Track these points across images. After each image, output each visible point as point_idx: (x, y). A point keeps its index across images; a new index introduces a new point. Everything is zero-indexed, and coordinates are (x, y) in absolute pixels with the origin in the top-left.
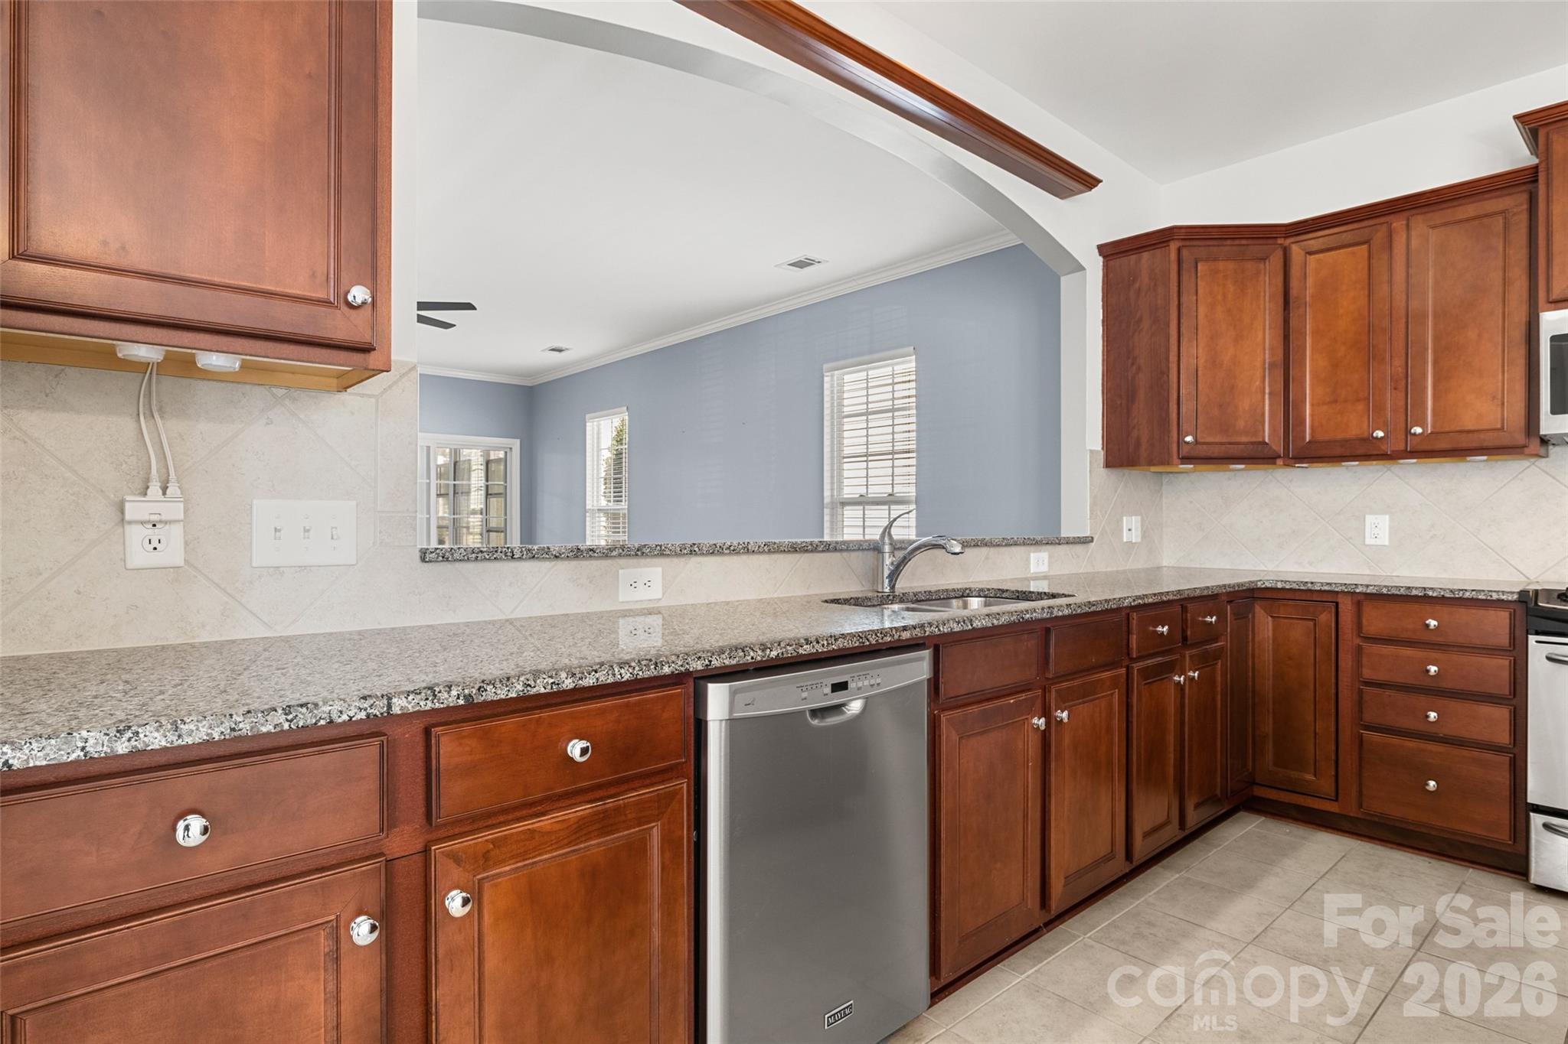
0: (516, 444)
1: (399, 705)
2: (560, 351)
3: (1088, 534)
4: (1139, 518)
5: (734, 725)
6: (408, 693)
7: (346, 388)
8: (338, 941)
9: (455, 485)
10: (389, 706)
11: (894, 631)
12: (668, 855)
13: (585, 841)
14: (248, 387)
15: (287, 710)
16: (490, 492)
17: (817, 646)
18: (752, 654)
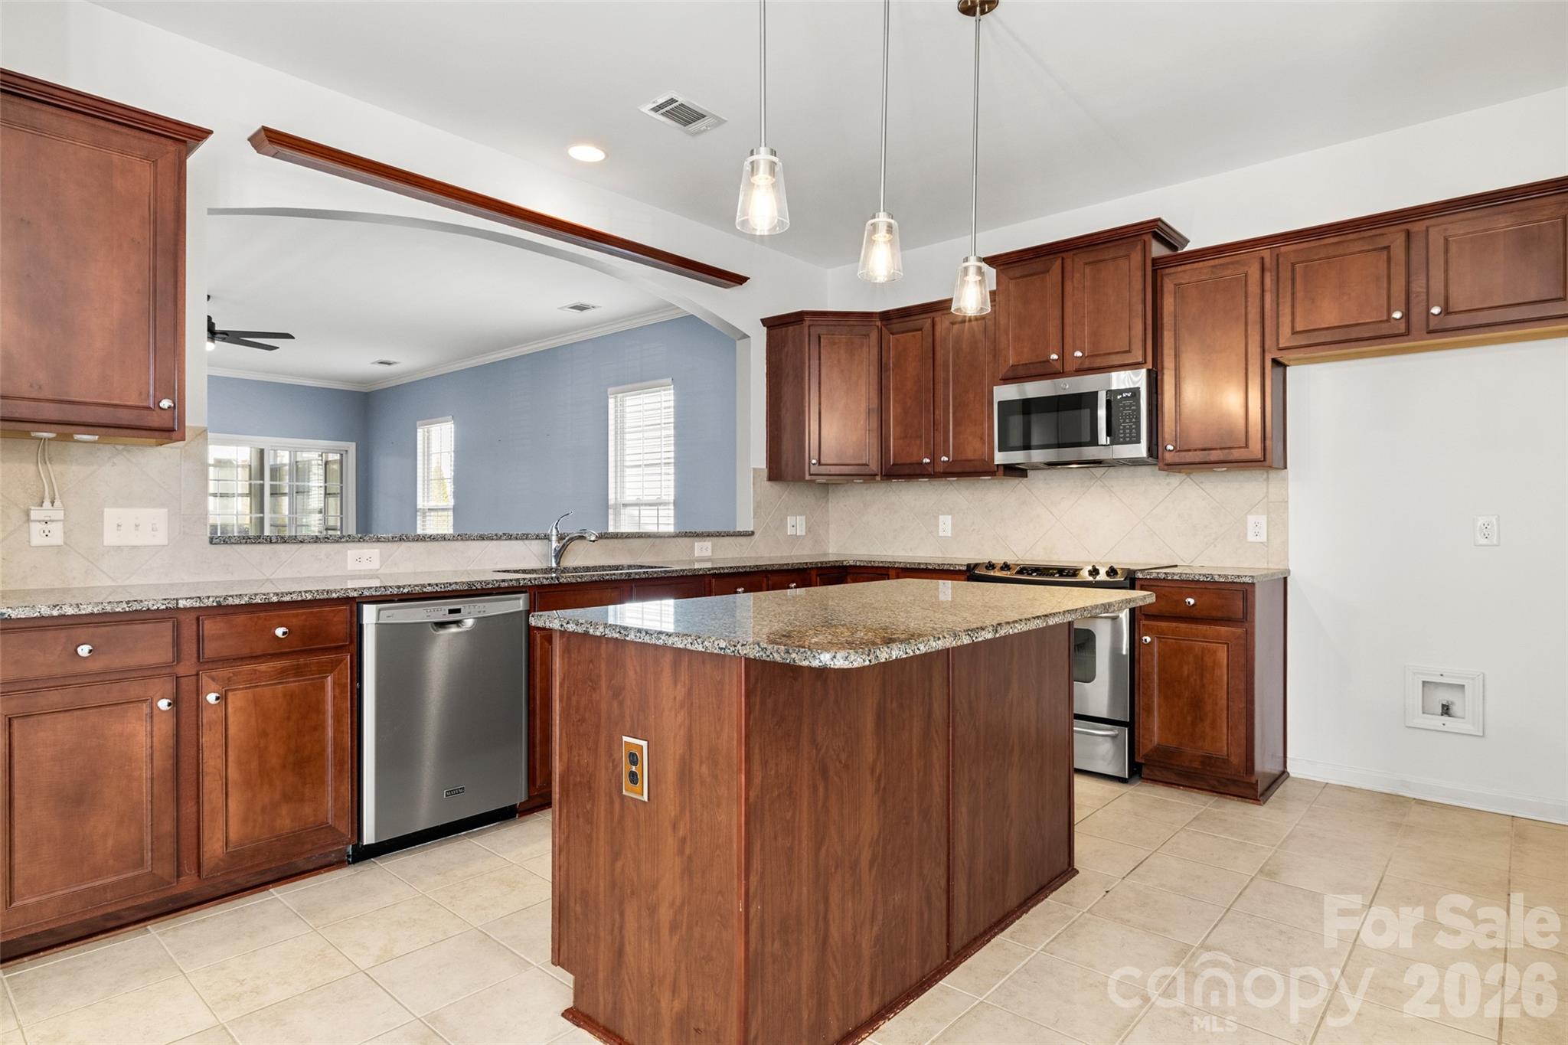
0: (352, 447)
1: (182, 604)
2: (389, 364)
3: (752, 529)
4: (804, 517)
5: (381, 628)
6: (187, 598)
7: (161, 445)
8: (152, 708)
9: (297, 486)
10: (177, 604)
11: (495, 582)
12: (337, 691)
13: (286, 678)
14: (101, 445)
15: (128, 602)
16: (328, 492)
17: (436, 588)
18: (390, 590)
